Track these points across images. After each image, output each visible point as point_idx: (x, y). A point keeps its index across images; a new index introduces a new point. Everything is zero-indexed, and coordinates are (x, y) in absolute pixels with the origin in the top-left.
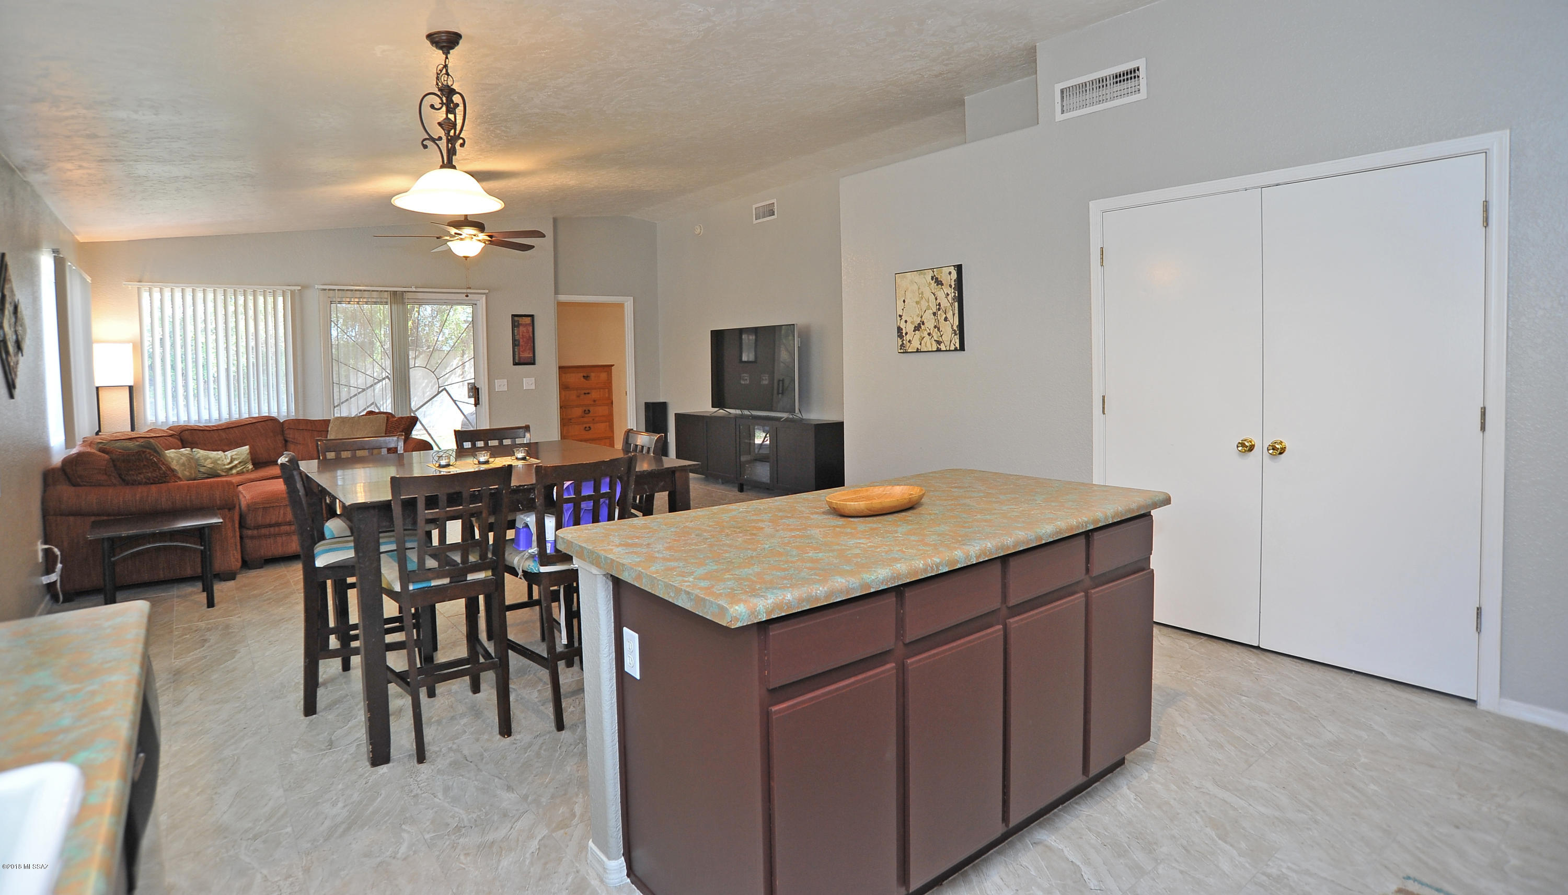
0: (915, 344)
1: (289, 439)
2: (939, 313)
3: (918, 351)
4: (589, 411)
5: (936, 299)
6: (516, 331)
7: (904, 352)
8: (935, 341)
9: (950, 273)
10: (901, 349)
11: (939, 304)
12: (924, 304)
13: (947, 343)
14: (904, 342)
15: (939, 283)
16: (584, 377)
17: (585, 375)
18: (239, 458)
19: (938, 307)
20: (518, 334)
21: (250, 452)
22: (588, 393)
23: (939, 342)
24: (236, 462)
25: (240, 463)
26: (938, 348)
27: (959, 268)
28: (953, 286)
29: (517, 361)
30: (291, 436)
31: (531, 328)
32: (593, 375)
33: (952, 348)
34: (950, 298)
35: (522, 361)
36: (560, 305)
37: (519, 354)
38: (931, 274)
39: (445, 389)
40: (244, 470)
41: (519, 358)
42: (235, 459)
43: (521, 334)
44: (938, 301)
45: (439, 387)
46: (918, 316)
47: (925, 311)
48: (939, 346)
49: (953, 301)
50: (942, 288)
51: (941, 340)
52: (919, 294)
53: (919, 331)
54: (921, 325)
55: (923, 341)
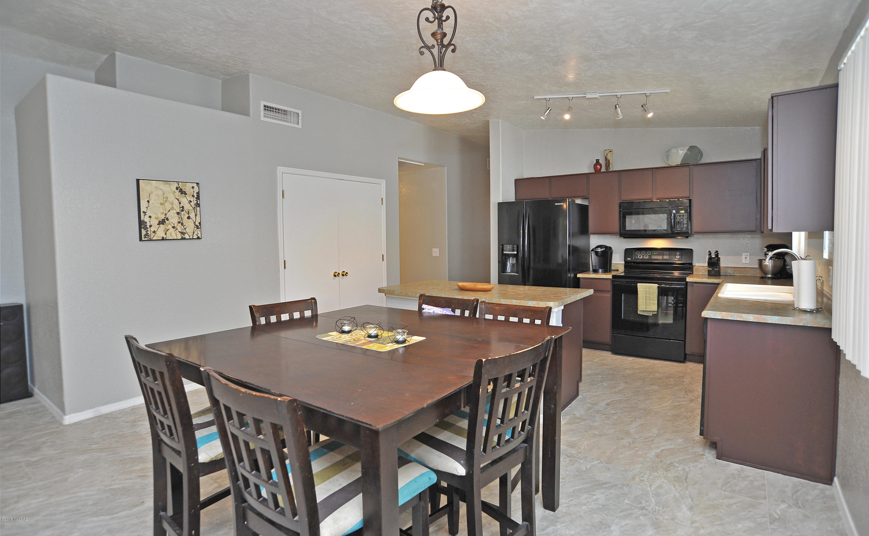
0: (161, 234)
2: (182, 213)
3: (163, 239)
5: (180, 203)
7: (148, 240)
8: (179, 232)
9: (193, 187)
10: (144, 238)
11: (183, 207)
12: (168, 206)
13: (191, 234)
14: (149, 232)
15: (182, 192)
19: (181, 209)
23: (182, 233)
26: (182, 237)
28: (196, 196)
33: (195, 237)
34: (192, 204)
38: (176, 185)
44: (182, 205)
46: (162, 213)
47: (169, 211)
48: (183, 236)
49: (195, 206)
50: (185, 197)
51: (185, 232)
52: (164, 198)
53: (163, 224)
54: (166, 220)
55: (168, 232)
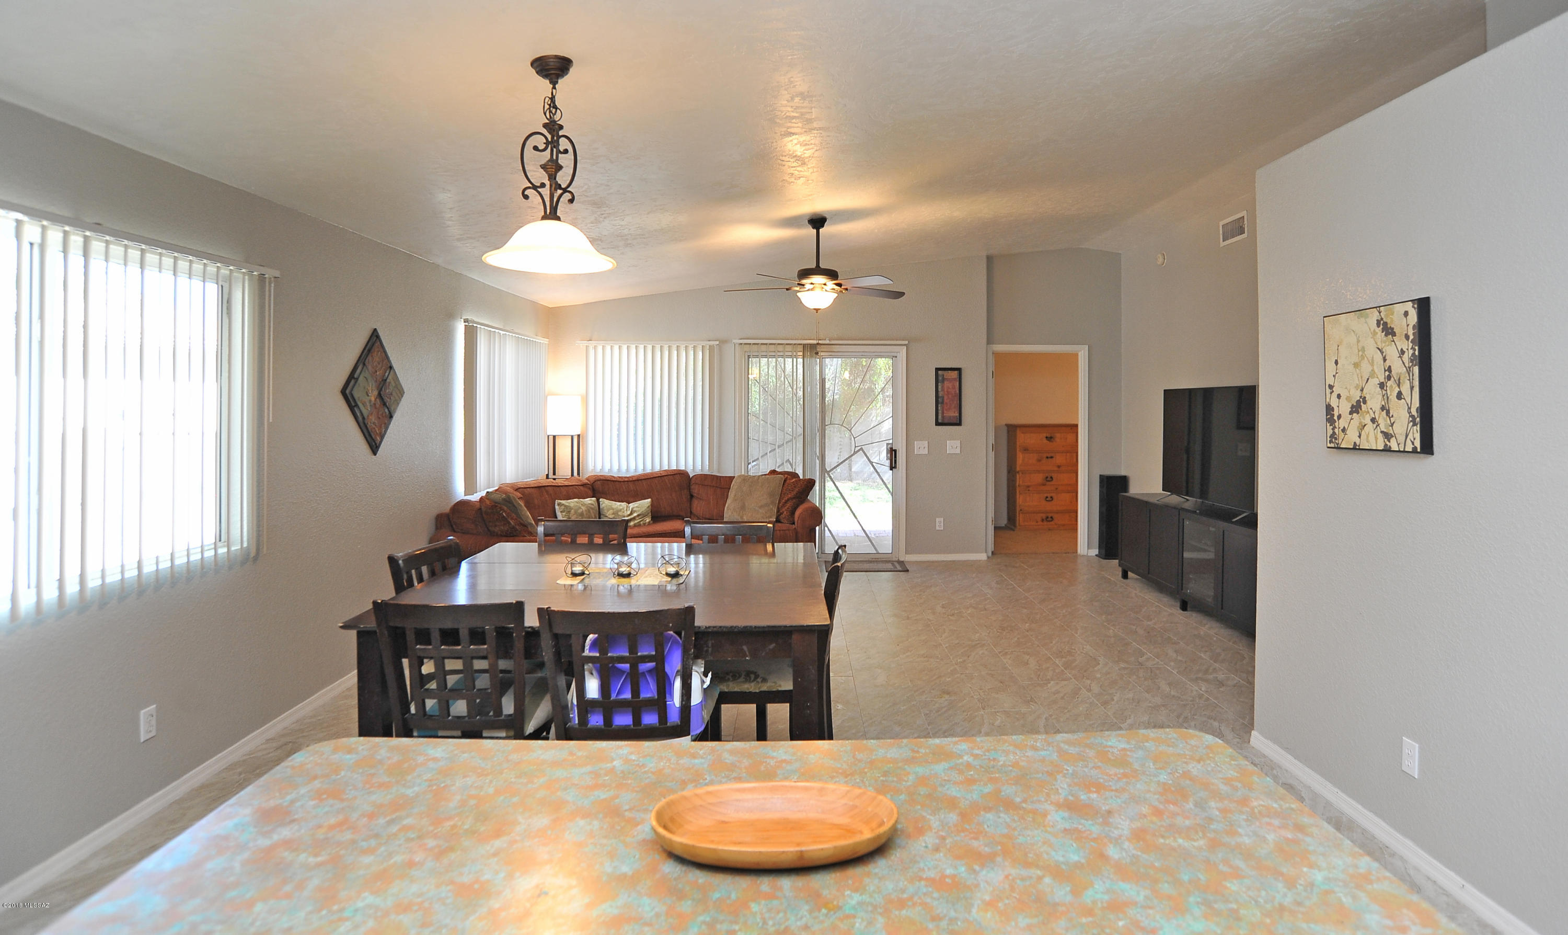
0: (1352, 437)
1: (695, 495)
2: (1389, 384)
3: (1355, 448)
4: (1051, 478)
5: (1385, 360)
6: (940, 387)
7: (1334, 448)
8: (1382, 432)
9: (1406, 314)
10: (1331, 442)
11: (1389, 369)
12: (1366, 368)
13: (1401, 439)
14: (1336, 430)
15: (1389, 331)
16: (1047, 437)
17: (1049, 435)
18: (639, 511)
19: (1387, 373)
20: (943, 390)
21: (651, 505)
22: (1052, 457)
23: (1387, 436)
24: (635, 514)
25: (638, 515)
26: (1386, 445)
27: (1423, 306)
28: (1411, 337)
29: (940, 421)
30: (696, 491)
31: (958, 383)
32: (1058, 435)
33: (1409, 448)
34: (1407, 358)
35: (946, 421)
36: (997, 355)
37: (943, 413)
38: (1375, 316)
39: (861, 449)
40: (642, 523)
41: (943, 417)
42: (635, 511)
43: (946, 390)
44: (1388, 363)
45: (855, 447)
46: (1357, 387)
47: (1368, 379)
48: (1388, 443)
49: (1411, 364)
50: (1394, 341)
51: (1391, 432)
52: (1359, 351)
53: (1358, 413)
54: (1362, 404)
55: (1363, 431)
